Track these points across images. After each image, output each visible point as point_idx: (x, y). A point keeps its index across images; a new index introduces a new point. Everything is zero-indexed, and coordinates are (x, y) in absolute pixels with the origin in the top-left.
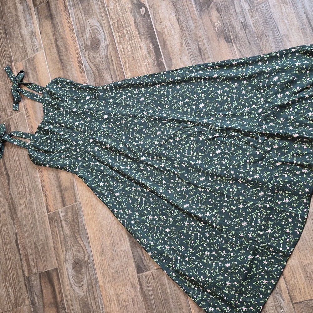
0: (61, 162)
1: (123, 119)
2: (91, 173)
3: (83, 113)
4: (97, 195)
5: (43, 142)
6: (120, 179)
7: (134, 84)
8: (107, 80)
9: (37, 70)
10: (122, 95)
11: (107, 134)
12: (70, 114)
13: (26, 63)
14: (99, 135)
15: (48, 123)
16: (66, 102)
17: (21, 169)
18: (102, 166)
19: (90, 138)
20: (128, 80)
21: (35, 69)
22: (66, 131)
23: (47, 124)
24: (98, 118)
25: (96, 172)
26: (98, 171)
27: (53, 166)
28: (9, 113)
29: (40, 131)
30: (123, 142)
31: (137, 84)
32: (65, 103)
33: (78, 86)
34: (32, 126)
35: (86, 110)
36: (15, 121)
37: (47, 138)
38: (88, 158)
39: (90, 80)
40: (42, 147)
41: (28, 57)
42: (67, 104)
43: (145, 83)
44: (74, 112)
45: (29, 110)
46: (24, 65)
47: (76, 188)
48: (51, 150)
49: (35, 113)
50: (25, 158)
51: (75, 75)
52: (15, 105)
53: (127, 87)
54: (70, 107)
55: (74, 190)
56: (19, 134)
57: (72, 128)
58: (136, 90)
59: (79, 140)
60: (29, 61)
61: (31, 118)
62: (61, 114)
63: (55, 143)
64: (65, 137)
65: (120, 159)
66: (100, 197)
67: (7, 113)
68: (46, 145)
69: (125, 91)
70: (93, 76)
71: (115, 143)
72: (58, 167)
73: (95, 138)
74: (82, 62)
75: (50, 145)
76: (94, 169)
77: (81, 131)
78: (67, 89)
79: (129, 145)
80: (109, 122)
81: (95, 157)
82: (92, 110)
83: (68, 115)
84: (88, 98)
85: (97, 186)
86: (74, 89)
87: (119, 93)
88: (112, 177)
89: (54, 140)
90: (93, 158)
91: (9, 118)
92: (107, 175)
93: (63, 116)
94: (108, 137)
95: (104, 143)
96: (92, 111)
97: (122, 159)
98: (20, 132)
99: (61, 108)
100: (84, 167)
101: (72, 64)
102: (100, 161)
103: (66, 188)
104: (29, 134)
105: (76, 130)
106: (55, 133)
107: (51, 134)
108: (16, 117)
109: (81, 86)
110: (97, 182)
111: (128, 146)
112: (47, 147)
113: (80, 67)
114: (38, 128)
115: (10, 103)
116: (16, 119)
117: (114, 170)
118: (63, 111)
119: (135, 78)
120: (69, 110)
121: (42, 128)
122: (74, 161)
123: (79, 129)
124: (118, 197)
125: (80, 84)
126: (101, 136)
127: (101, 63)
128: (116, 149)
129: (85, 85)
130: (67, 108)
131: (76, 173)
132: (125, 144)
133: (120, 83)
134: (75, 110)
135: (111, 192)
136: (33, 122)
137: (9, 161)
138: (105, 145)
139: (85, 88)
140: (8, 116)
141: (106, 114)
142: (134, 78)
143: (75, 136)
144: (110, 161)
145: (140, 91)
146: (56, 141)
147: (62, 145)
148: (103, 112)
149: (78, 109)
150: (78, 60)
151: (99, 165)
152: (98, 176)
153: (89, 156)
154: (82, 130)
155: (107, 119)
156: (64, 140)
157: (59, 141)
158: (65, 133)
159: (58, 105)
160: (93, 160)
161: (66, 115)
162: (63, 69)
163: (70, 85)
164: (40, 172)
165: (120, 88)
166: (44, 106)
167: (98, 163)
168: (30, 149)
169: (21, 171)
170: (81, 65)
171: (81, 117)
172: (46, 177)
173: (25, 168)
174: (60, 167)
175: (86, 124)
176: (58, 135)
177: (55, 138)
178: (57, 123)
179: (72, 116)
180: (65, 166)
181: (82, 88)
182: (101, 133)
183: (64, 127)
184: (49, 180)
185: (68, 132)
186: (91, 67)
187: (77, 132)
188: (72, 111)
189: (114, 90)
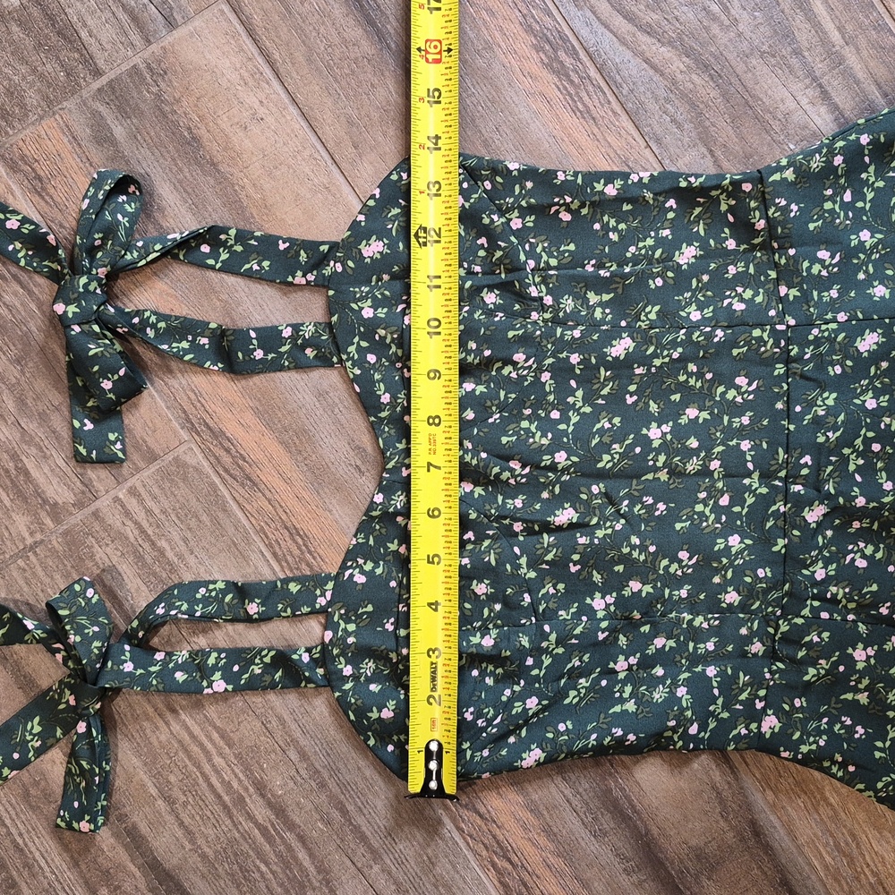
0: (631, 706)
2: (875, 715)
3: (694, 359)
8: (798, 117)
9: (213, 148)
12: (588, 377)
13: (96, 114)
14: (859, 469)
16: (543, 308)
17: (296, 845)
19: (800, 503)
21: (190, 147)
22: (591, 496)
24: (821, 362)
27: (580, 744)
28: (59, 492)
29: (382, 541)
32: (534, 315)
33: (599, 187)
34: (293, 532)
35: (710, 336)
36: (131, 532)
38: (823, 626)
39: (668, 139)
41: (97, 73)
42: (556, 321)
44: (622, 368)
45: (231, 428)
46: (84, 132)
47: (779, 836)
48: (525, 642)
49: (296, 440)
50: (303, 756)
52: (89, 426)
54: (577, 334)
55: (767, 848)
56: (206, 601)
57: (632, 471)
59: (715, 534)
60: (115, 94)
61: (268, 476)
63: (532, 587)
64: (600, 533)
67: (39, 493)
68: (466, 619)
70: (682, 113)
72: (622, 740)
73: (839, 493)
74: (564, 39)
75: (499, 615)
77: (705, 472)
82: (761, 326)
83: (572, 393)
84: (687, 255)
86: (565, 217)
89: (522, 571)
90: (851, 617)
91: (72, 520)
96: (756, 333)
98: (206, 584)
99: (519, 357)
100: (806, 689)
101: (497, 67)
103: (699, 854)
104: (286, 581)
105: (663, 476)
106: (518, 527)
107: (479, 539)
108: (132, 504)
109: (619, 183)
112: (484, 631)
113: (560, 71)
115: (43, 418)
116: (141, 516)
118: (540, 370)
120: (575, 358)
121: (397, 513)
122: (721, 674)
123: (693, 465)
125: (610, 177)
126: (868, 470)
127: (715, 19)
129: (645, 176)
130: (562, 345)
131: (768, 746)
134: (621, 347)
136: (291, 503)
137: (170, 819)
139: (649, 195)
140: (56, 511)
141: (868, 323)
143: (673, 516)
146: (532, 575)
147: (579, 589)
148: (842, 317)
149: (643, 338)
150: (529, 30)
153: (825, 615)
154: (715, 465)
157: (558, 569)
158: (587, 508)
159: (483, 341)
160: (862, 628)
161: (563, 391)
163: (530, 193)
164: (466, 814)
169: (302, 855)
170: (562, 54)
171: (683, 388)
172: (520, 832)
173: (328, 823)
174: (631, 737)
175: (729, 421)
176: (540, 533)
177: (523, 561)
178: (508, 459)
179: (605, 391)
180: (672, 723)
181: (629, 201)
182: (866, 453)
183: (565, 470)
184: (551, 846)
185: (610, 499)
186: (647, 61)
187: (677, 483)
188: (602, 358)
189: (872, 169)
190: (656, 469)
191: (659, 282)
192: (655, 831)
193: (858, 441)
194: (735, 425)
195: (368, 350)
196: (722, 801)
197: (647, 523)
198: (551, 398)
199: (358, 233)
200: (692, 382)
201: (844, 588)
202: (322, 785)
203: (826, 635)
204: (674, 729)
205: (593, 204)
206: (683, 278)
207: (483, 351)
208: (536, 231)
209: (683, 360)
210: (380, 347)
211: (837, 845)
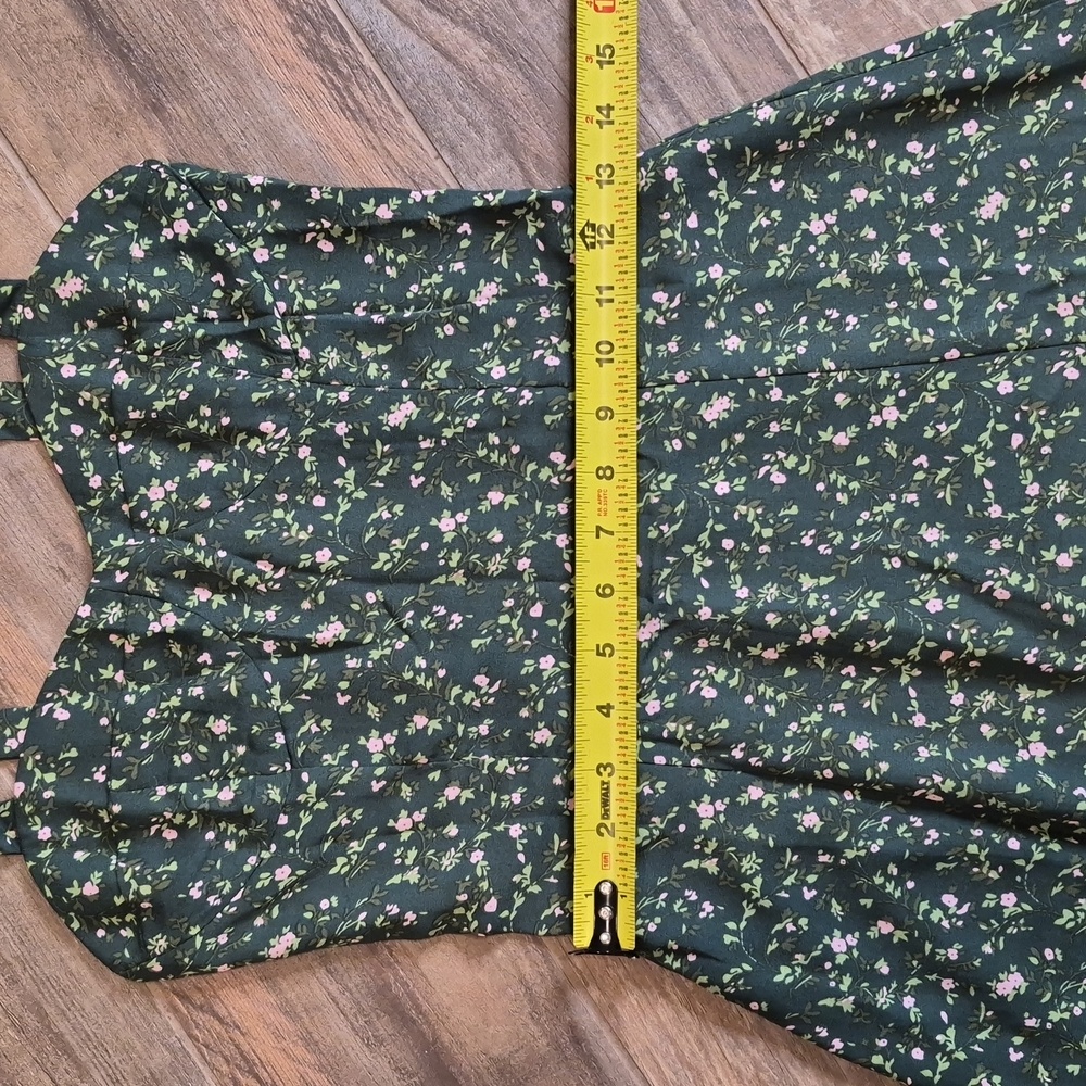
0: (413, 876)
1: (878, 394)
2: (727, 888)
3: (496, 428)
4: (838, 1044)
5: (166, 750)
6: (1000, 857)
7: (896, 104)
10: (797, 211)
11: (773, 541)
12: (360, 453)
14: (706, 572)
15: (163, 573)
16: (298, 363)
18: (799, 807)
20: (829, 79)
22: (366, 606)
23: (151, 586)
24: (656, 434)
25: (765, 870)
26: (780, 850)
27: (344, 927)
29: (91, 666)
30: (936, 573)
31: (928, 91)
32: (287, 373)
33: (368, 208)
35: (514, 398)
37: (189, 704)
38: (657, 773)
39: (464, 147)
40: (161, 791)
42: (316, 380)
43: (993, 77)
44: (403, 439)
48: (275, 794)
51: (295, 134)
53: (832, 134)
54: (344, 396)
55: (590, 1060)
57: (417, 575)
58: (914, 147)
59: (522, 654)
62: (282, 477)
63: (286, 724)
64: (375, 654)
65: (936, 707)
66: (874, 1050)
68: (199, 766)
69: (816, 176)
70: (481, 113)
71: (875, 599)
72: (398, 920)
73: (678, 603)
74: (331, 17)
75: (242, 761)
76: (746, 846)
77: (511, 573)
78: (261, 255)
79: (1004, 582)
80: (758, 446)
81: (714, 751)
83: (341, 473)
84: (486, 294)
85: (815, 967)
86: (327, 247)
87: (768, 201)
88: (919, 865)
89: (275, 704)
90: (695, 762)
92: (876, 863)
93: (298, 486)
94: (788, 560)
95: (772, 619)
97: (958, 699)
99: (267, 426)
101: (242, 54)
102: (771, 774)
103: (502, 1067)
105: (459, 579)
106: (269, 646)
107: (218, 663)
109: (395, 203)
110: (803, 942)
111: (1002, 594)
112: (223, 781)
113: (326, 60)
114: (68, 648)
117: (921, 806)
118: (295, 443)
119: (893, 49)
120: (341, 429)
121: (109, 630)
122: (528, 834)
123: (496, 565)
124: (1027, 1001)
125: (382, 196)
126: (718, 573)
128: (904, 638)
129: (430, 194)
130: (324, 411)
132: (966, 583)
133: (767, 113)
134: (402, 413)
135: (947, 984)
138: (787, 633)
139: (434, 218)
141: (716, 385)
142: (879, 55)
143: (470, 630)
144: (861, 743)
145: (947, 152)
146: (288, 708)
147: (351, 726)
148: (681, 377)
149: (428, 401)
151: (770, 799)
152: (795, 890)
153: (660, 760)
154: (524, 564)
155: (727, 427)
156: (370, 685)
157: (322, 701)
158: (360, 622)
159: (219, 406)
160: (709, 775)
161: (329, 470)
162: (157, 108)
163: (278, 216)
164: (200, 1017)
165: (768, 155)
166: (62, 435)
167: (755, 792)
168: (42, 845)
170: (326, 38)
171: (483, 465)
172: (270, 1040)
173: (21, 1030)
174: (410, 916)
175: (542, 508)
176: (299, 654)
177: (276, 690)
178: (255, 558)
179: (383, 471)
180: (463, 898)
181: (410, 225)
182: (715, 551)
183: (330, 573)
184: (310, 1058)
185: (390, 609)
186: (436, 46)
187: (476, 588)
188: (377, 427)
189: (722, 185)
190: (448, 571)
191: (449, 330)
192: (446, 1038)
193: (704, 537)
194: (549, 513)
195: (72, 419)
196: (532, 1000)
197: (438, 640)
198: (313, 479)
199: (50, 268)
200: (494, 457)
201: (685, 725)
202: (14, 981)
203: (660, 785)
204: (466, 906)
205: (361, 231)
206: (480, 325)
207: (220, 418)
208: (288, 264)
209: (481, 429)
210: (85, 415)
211: (681, 1057)
